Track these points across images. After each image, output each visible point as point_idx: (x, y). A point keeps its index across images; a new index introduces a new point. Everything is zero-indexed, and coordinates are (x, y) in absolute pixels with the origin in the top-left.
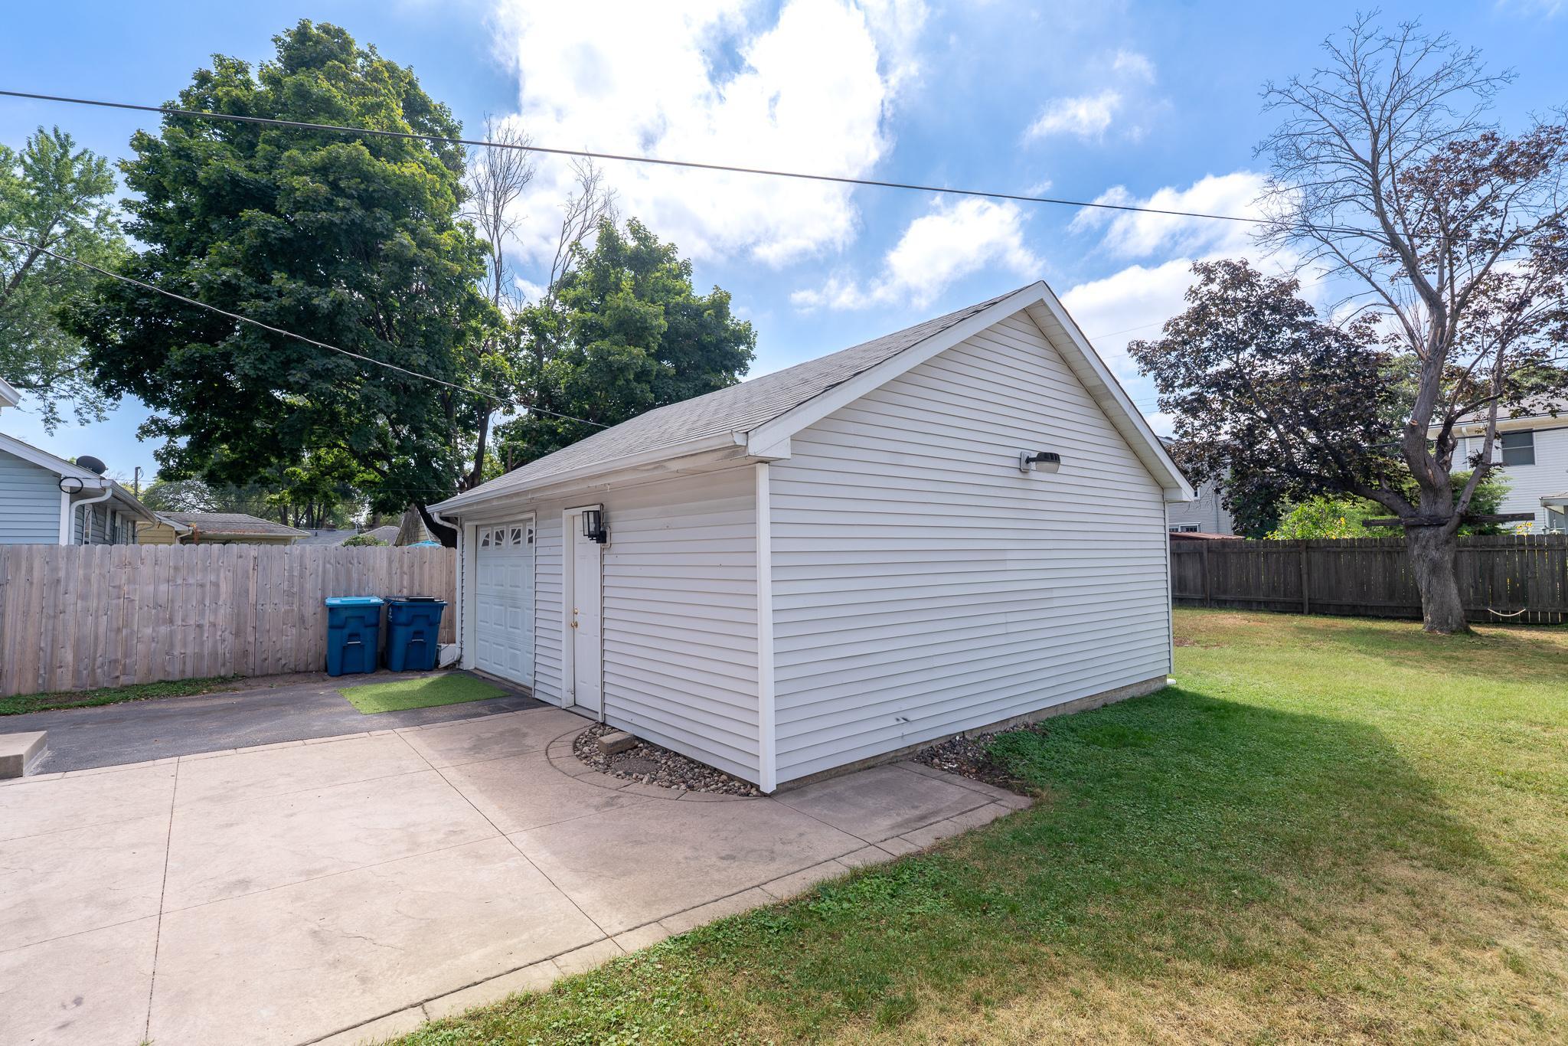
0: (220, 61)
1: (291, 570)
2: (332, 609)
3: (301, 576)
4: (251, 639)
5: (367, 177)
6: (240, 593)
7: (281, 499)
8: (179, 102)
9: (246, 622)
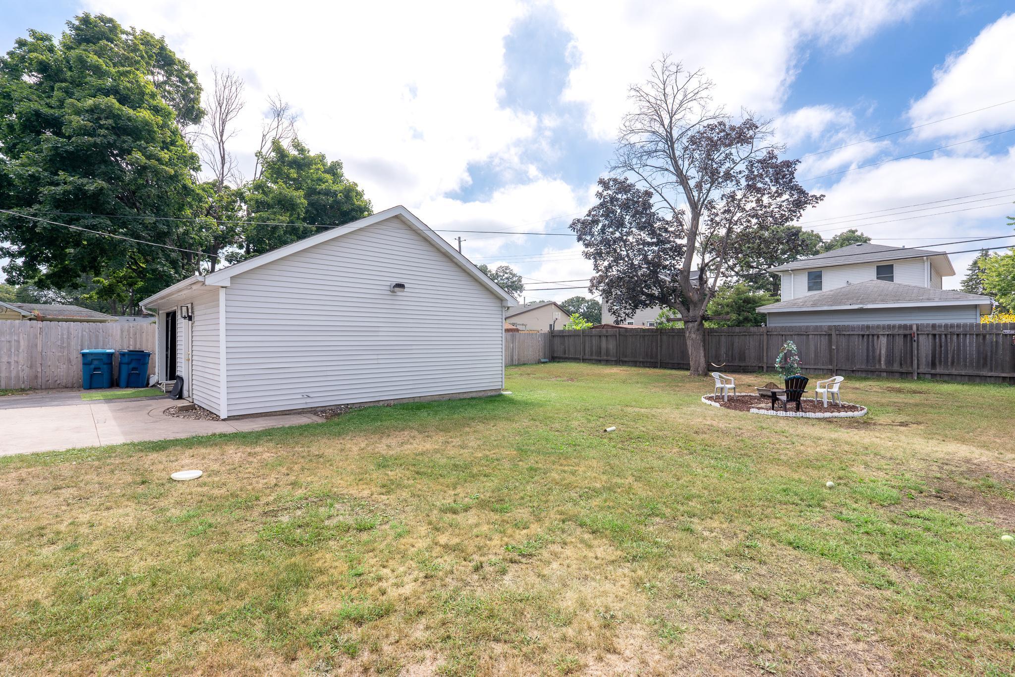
0: (33, 33)
1: (62, 334)
2: (84, 355)
3: (68, 338)
4: (39, 370)
5: (117, 117)
6: (32, 346)
7: (91, 297)
8: (6, 57)
9: (36, 361)
